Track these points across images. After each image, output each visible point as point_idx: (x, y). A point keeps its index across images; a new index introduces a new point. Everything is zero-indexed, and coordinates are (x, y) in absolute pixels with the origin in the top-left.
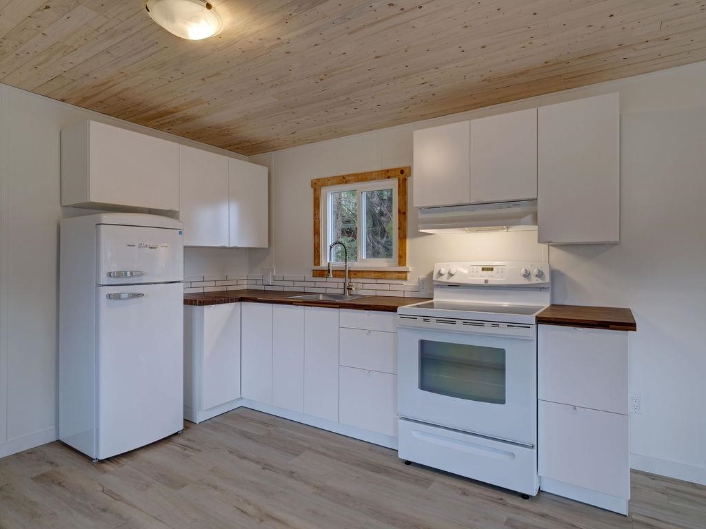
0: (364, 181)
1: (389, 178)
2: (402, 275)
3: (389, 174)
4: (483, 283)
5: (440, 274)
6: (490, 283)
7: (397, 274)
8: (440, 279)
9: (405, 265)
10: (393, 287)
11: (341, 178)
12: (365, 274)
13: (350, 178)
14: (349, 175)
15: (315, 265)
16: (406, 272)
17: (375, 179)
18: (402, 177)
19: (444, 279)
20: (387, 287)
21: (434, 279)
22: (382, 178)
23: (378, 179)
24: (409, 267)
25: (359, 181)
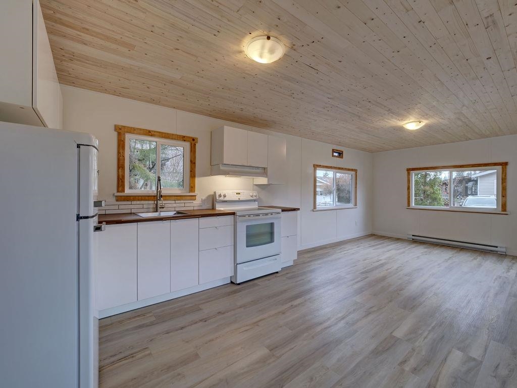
0: (167, 138)
1: (185, 141)
2: (193, 197)
3: (184, 139)
4: (238, 200)
5: (220, 196)
6: (240, 199)
7: (190, 197)
8: (220, 199)
9: (194, 192)
10: (186, 205)
11: (148, 131)
12: (168, 197)
13: (155, 134)
14: (155, 132)
15: (118, 191)
16: (195, 196)
17: (175, 139)
18: (193, 142)
19: (222, 198)
20: (183, 205)
21: (217, 198)
22: (180, 140)
23: (177, 140)
24: (196, 192)
25: (162, 137)
